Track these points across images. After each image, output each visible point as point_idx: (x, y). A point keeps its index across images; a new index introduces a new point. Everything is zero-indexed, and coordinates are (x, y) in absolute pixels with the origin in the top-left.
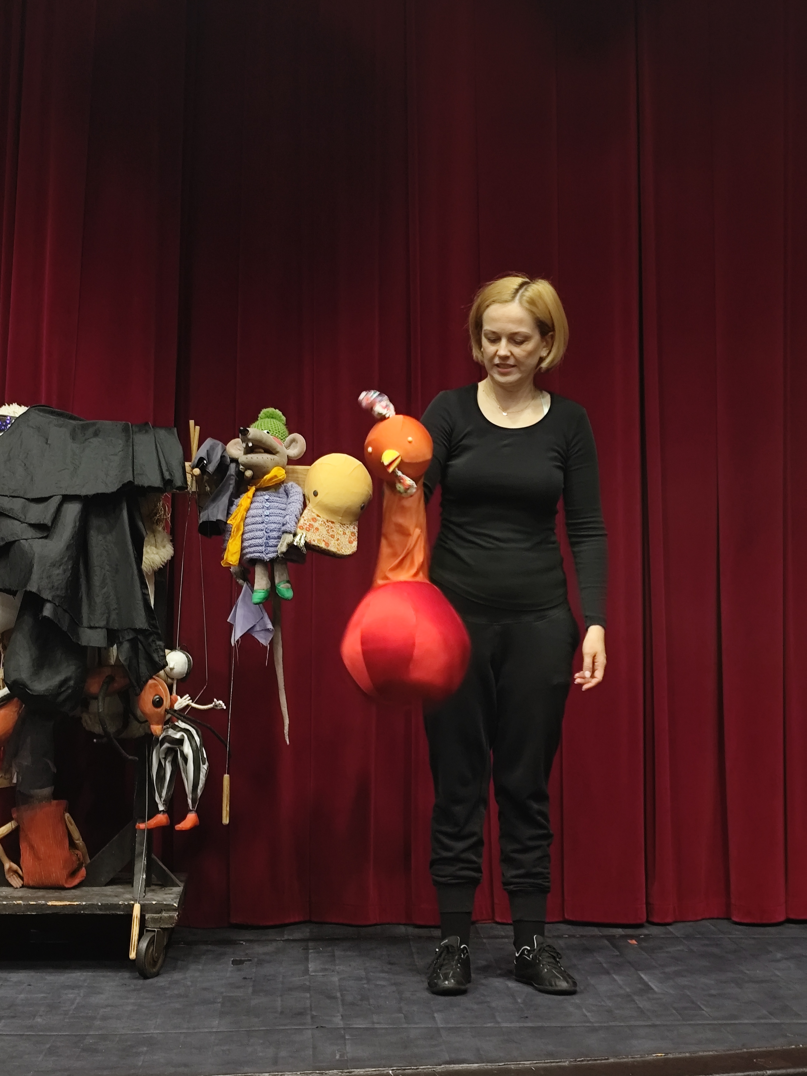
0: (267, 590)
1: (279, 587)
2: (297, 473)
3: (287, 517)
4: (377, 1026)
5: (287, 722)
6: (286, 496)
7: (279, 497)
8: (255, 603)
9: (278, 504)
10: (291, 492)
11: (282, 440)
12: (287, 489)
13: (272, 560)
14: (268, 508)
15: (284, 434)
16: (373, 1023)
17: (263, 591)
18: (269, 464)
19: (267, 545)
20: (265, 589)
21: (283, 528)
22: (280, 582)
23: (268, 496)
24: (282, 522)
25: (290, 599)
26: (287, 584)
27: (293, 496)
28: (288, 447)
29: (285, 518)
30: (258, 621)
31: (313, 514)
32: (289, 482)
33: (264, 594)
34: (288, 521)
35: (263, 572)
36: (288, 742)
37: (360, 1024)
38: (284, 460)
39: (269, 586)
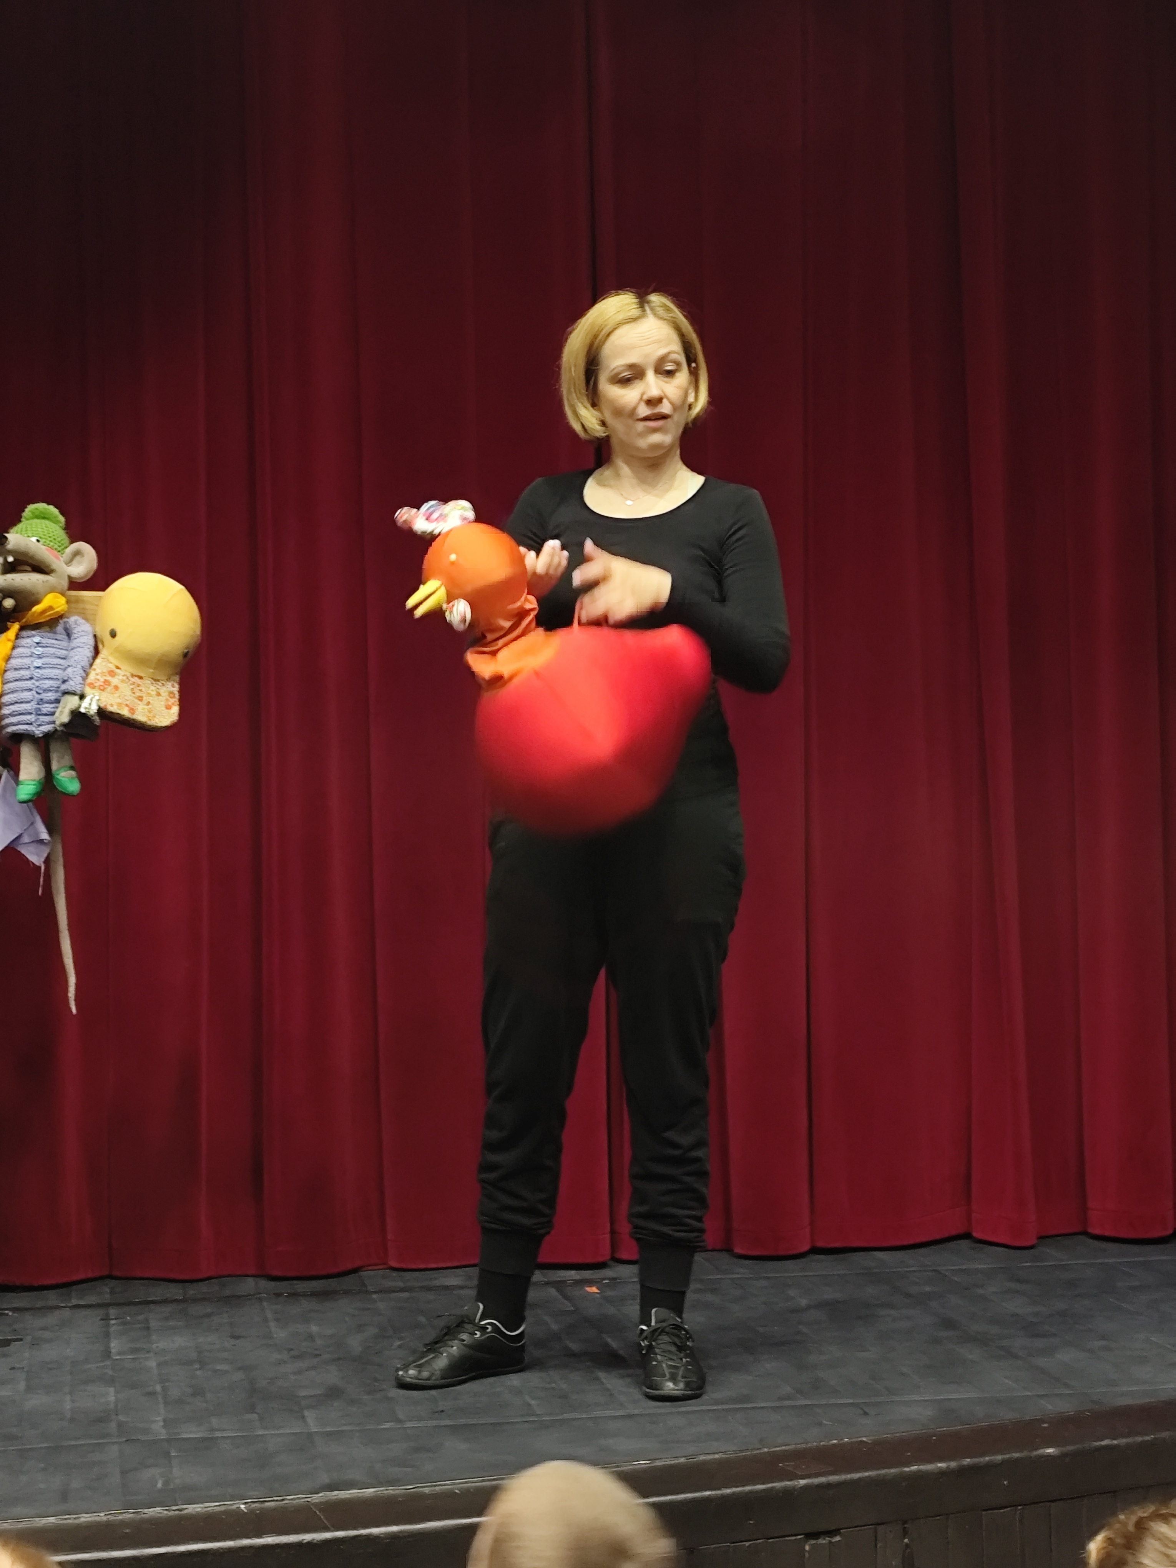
0: (39, 781)
1: (59, 777)
2: (83, 602)
3: (70, 670)
4: (218, 1434)
5: (72, 980)
6: (67, 638)
7: (56, 639)
8: (21, 800)
9: (54, 650)
10: (75, 631)
11: (59, 551)
12: (68, 626)
13: (48, 736)
14: (40, 657)
15: (62, 542)
16: (212, 1430)
17: (34, 783)
18: (40, 589)
19: (39, 713)
20: (38, 778)
21: (64, 687)
22: (59, 769)
23: (40, 638)
24: (62, 677)
25: (75, 794)
26: (71, 771)
27: (78, 637)
28: (69, 562)
29: (67, 672)
30: (25, 828)
31: (110, 665)
32: (72, 616)
33: (35, 787)
34: (71, 676)
35: (32, 753)
36: (74, 1010)
37: (191, 1432)
38: (64, 584)
39: (42, 774)
